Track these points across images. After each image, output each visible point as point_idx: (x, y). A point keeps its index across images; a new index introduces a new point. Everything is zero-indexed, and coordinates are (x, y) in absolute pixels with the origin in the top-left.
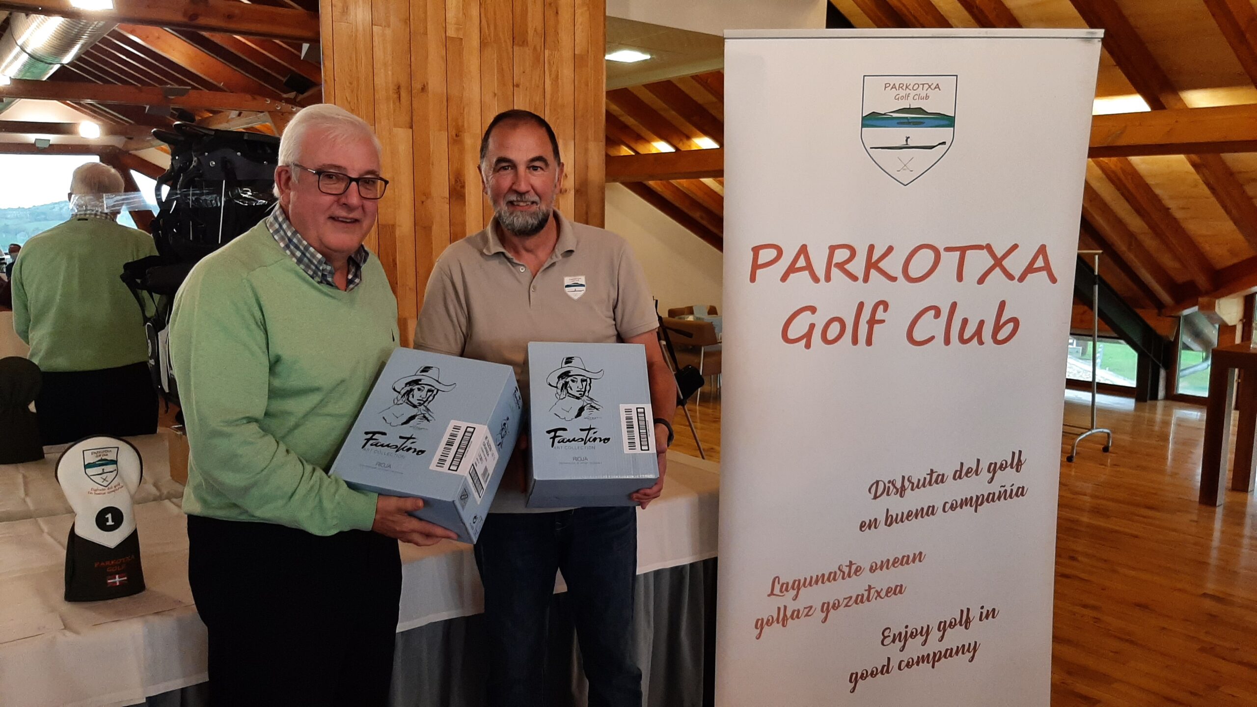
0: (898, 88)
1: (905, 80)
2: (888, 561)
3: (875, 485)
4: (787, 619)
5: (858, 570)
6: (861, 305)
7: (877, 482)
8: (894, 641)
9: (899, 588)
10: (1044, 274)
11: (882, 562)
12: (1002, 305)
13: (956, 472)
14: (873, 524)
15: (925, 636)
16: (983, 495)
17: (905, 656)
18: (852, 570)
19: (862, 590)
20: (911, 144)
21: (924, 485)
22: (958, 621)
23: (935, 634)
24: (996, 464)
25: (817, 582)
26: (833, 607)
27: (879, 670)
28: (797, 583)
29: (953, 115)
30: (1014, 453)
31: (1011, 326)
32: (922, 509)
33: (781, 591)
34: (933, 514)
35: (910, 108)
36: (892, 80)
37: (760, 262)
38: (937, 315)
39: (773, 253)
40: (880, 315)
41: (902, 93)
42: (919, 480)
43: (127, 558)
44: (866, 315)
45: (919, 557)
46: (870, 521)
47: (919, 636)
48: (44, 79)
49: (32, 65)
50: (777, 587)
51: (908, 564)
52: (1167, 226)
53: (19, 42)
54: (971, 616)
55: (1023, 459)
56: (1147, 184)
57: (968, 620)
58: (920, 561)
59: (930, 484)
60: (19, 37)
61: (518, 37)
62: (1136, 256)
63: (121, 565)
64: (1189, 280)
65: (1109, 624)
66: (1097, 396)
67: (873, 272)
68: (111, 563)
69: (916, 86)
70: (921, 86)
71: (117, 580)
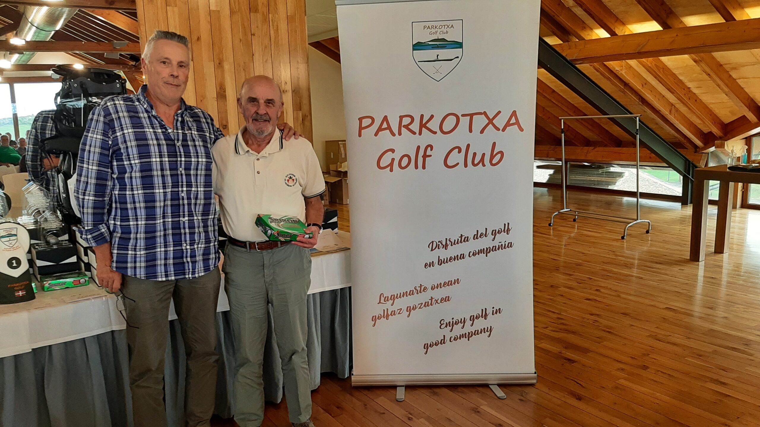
0: (430, 28)
1: (434, 24)
2: (441, 283)
3: (431, 244)
4: (389, 316)
5: (425, 289)
6: (418, 147)
7: (433, 242)
8: (446, 326)
9: (447, 298)
10: (516, 126)
11: (438, 284)
12: (494, 144)
13: (475, 235)
14: (432, 264)
15: (463, 324)
16: (490, 247)
17: (453, 334)
18: (422, 289)
19: (428, 300)
20: (440, 58)
21: (458, 243)
22: (480, 315)
23: (468, 323)
24: (496, 230)
25: (403, 296)
26: (413, 309)
27: (439, 342)
28: (393, 296)
29: (461, 42)
30: (505, 224)
31: (500, 155)
32: (458, 256)
33: (385, 301)
34: (463, 258)
35: (438, 39)
36: (427, 24)
37: (363, 126)
38: (460, 151)
39: (370, 121)
40: (429, 152)
41: (433, 31)
42: (455, 240)
43: (25, 283)
44: (421, 153)
45: (457, 281)
46: (430, 263)
47: (460, 323)
48: (48, 40)
49: (39, 33)
50: (382, 299)
51: (452, 285)
52: (689, 99)
53: (30, 20)
54: (487, 313)
55: (510, 228)
56: (674, 74)
57: (486, 315)
58: (458, 283)
59: (461, 242)
60: (29, 17)
61: (253, 9)
62: (675, 117)
63: (21, 286)
64: (710, 131)
65: (601, 323)
66: (640, 200)
67: (424, 129)
68: (17, 285)
69: (441, 27)
70: (443, 27)
71: (20, 293)
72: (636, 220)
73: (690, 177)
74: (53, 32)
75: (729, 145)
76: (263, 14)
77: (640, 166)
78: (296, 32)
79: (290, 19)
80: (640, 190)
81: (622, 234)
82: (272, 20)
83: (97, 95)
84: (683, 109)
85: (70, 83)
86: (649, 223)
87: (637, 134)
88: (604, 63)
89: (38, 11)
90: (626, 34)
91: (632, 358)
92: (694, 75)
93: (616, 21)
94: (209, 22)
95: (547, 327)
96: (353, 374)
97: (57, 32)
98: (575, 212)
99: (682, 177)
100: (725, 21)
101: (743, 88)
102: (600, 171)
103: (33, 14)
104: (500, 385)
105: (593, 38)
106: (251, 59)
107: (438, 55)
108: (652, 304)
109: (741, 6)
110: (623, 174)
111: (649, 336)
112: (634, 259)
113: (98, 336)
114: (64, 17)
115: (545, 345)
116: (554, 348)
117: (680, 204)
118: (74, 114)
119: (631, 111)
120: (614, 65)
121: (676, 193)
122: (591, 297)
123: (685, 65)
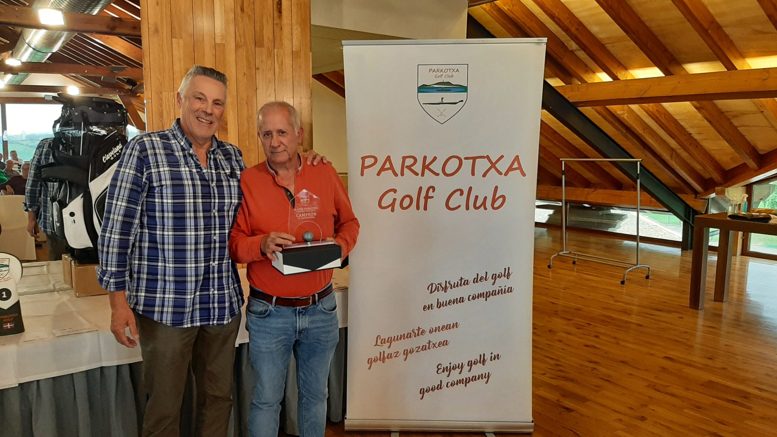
0: (436, 71)
1: (440, 67)
2: (439, 327)
3: (431, 286)
4: (385, 359)
5: (423, 332)
6: (421, 189)
7: (432, 284)
8: (443, 371)
9: (445, 342)
10: (519, 171)
11: (436, 327)
12: (496, 188)
13: (475, 279)
14: (431, 307)
15: (460, 369)
16: (490, 292)
17: (450, 380)
18: (420, 332)
19: (425, 343)
20: (444, 101)
21: (457, 286)
22: (479, 360)
23: (466, 368)
24: (496, 274)
25: (401, 339)
26: (410, 352)
27: (436, 387)
28: (390, 339)
29: (467, 86)
30: (505, 269)
31: (501, 199)
32: (457, 299)
33: (381, 343)
34: (463, 301)
35: (443, 82)
36: (433, 67)
37: (366, 165)
38: (462, 194)
39: (372, 160)
40: (431, 194)
41: (439, 74)
42: (455, 283)
43: (14, 315)
44: (423, 194)
45: (456, 325)
46: (429, 305)
47: (457, 369)
48: (43, 62)
49: (35, 54)
50: (379, 341)
51: (450, 329)
52: (690, 145)
53: (27, 41)
54: (486, 359)
55: (510, 272)
56: (675, 119)
57: (484, 361)
58: (457, 327)
59: (461, 286)
60: (27, 38)
61: (258, 43)
62: (675, 162)
63: (10, 318)
64: (710, 177)
65: (601, 371)
66: (640, 244)
67: (426, 170)
68: (6, 317)
69: (446, 70)
70: (449, 70)
71: (9, 326)
72: (635, 265)
73: (691, 223)
74: (49, 54)
75: (730, 192)
76: (268, 48)
77: (640, 209)
78: (300, 67)
79: (295, 55)
80: (640, 234)
81: (622, 279)
82: (277, 56)
83: (97, 124)
84: (684, 154)
85: (71, 111)
86: (649, 268)
87: (638, 179)
88: (607, 106)
89: (35, 33)
90: (628, 78)
91: (630, 408)
92: (696, 122)
93: (618, 66)
94: (213, 54)
95: (545, 374)
96: (346, 418)
97: (53, 53)
98: (575, 254)
99: (682, 222)
100: (726, 70)
101: (744, 136)
102: (601, 213)
103: (31, 35)
104: (495, 433)
105: (596, 81)
106: (255, 92)
107: (442, 98)
108: (652, 352)
109: (743, 56)
110: (623, 217)
111: (649, 386)
112: (633, 305)
113: (87, 372)
114: (63, 39)
115: (542, 392)
116: (553, 396)
117: (680, 249)
118: (72, 142)
119: (633, 155)
120: (617, 109)
121: (676, 237)
122: (589, 343)
123: (686, 111)
